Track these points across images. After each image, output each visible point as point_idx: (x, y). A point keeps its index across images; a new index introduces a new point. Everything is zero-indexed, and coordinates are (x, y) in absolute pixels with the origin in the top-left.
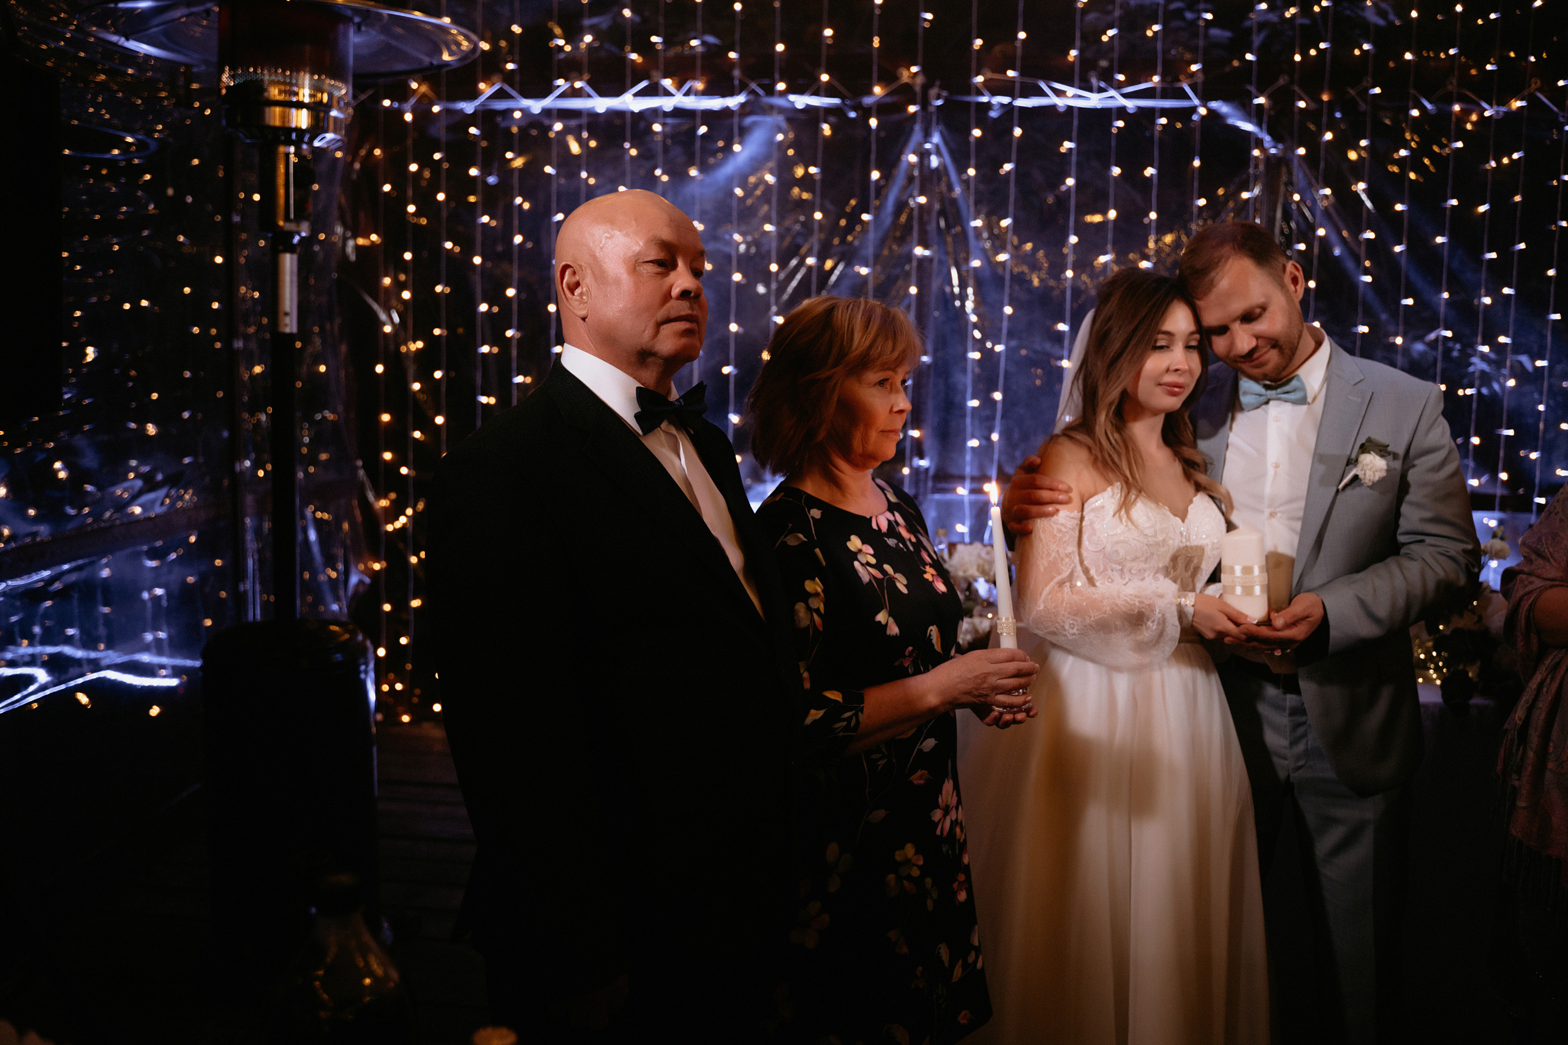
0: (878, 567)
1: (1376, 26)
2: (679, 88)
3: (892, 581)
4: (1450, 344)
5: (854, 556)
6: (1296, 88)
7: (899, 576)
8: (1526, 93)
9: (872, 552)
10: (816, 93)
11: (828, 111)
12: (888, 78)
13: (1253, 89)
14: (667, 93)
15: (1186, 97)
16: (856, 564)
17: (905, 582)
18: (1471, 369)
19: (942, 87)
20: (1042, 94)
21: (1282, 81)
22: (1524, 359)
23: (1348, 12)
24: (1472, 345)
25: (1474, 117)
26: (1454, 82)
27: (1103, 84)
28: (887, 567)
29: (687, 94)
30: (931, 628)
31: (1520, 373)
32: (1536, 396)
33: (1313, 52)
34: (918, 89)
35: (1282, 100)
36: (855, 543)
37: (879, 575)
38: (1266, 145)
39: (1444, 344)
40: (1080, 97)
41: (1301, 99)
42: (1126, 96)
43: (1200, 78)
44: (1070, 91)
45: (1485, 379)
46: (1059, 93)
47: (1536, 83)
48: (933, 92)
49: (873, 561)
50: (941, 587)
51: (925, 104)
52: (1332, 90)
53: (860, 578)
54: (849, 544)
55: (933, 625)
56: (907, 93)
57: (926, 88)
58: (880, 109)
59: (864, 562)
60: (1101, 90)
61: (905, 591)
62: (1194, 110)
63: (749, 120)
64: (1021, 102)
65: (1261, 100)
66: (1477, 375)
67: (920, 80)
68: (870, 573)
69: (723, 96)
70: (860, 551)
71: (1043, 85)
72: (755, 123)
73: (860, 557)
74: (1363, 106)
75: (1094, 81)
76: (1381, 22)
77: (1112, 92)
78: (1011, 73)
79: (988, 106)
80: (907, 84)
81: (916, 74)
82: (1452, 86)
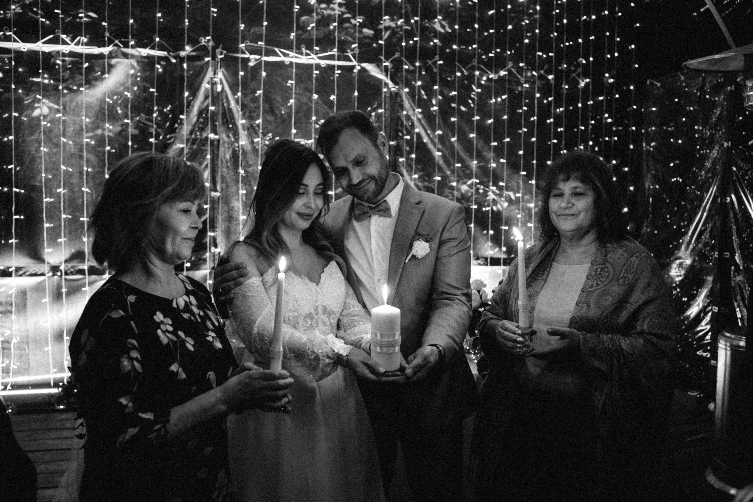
0: (174, 333)
1: (440, 32)
2: (72, 41)
3: (183, 342)
4: (479, 186)
5: (158, 325)
6: (403, 59)
7: (188, 339)
8: (507, 68)
9: (170, 322)
10: (153, 48)
11: (160, 58)
12: (194, 42)
13: (383, 58)
14: (65, 43)
15: (351, 61)
16: (159, 331)
17: (193, 343)
18: (488, 198)
19: (223, 48)
20: (276, 55)
21: (397, 55)
22: (511, 194)
23: (427, 25)
24: (488, 187)
25: (485, 78)
26: (476, 61)
27: (308, 52)
28: (181, 333)
29: (77, 44)
30: (209, 373)
31: (510, 201)
32: (517, 211)
33: (411, 42)
34: (210, 48)
35: (397, 65)
36: (159, 317)
37: (175, 339)
38: (390, 86)
39: (476, 186)
40: (296, 57)
41: (406, 64)
42: (319, 58)
43: (357, 51)
44: (292, 54)
45: (495, 202)
46: (285, 55)
47: (510, 64)
48: (218, 51)
49: (170, 329)
50: (218, 345)
51: (214, 58)
52: (420, 61)
53: (161, 341)
54: (155, 317)
55: (211, 371)
56: (203, 51)
57: (214, 48)
58: (190, 58)
59: (164, 329)
60: (307, 55)
61: (192, 349)
62: (353, 67)
63: (114, 61)
64: (265, 59)
65: (387, 64)
66: (491, 201)
67: (211, 44)
68: (168, 337)
69: (99, 46)
70: (162, 322)
71: (276, 50)
72: (118, 62)
73: (162, 327)
74: (435, 70)
75: (304, 50)
76: (442, 31)
77: (313, 56)
78: (260, 43)
79: (248, 60)
80: (204, 46)
81: (209, 40)
82: (475, 63)
